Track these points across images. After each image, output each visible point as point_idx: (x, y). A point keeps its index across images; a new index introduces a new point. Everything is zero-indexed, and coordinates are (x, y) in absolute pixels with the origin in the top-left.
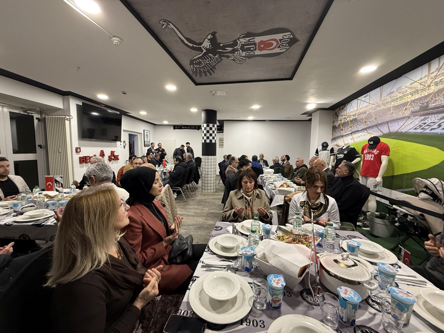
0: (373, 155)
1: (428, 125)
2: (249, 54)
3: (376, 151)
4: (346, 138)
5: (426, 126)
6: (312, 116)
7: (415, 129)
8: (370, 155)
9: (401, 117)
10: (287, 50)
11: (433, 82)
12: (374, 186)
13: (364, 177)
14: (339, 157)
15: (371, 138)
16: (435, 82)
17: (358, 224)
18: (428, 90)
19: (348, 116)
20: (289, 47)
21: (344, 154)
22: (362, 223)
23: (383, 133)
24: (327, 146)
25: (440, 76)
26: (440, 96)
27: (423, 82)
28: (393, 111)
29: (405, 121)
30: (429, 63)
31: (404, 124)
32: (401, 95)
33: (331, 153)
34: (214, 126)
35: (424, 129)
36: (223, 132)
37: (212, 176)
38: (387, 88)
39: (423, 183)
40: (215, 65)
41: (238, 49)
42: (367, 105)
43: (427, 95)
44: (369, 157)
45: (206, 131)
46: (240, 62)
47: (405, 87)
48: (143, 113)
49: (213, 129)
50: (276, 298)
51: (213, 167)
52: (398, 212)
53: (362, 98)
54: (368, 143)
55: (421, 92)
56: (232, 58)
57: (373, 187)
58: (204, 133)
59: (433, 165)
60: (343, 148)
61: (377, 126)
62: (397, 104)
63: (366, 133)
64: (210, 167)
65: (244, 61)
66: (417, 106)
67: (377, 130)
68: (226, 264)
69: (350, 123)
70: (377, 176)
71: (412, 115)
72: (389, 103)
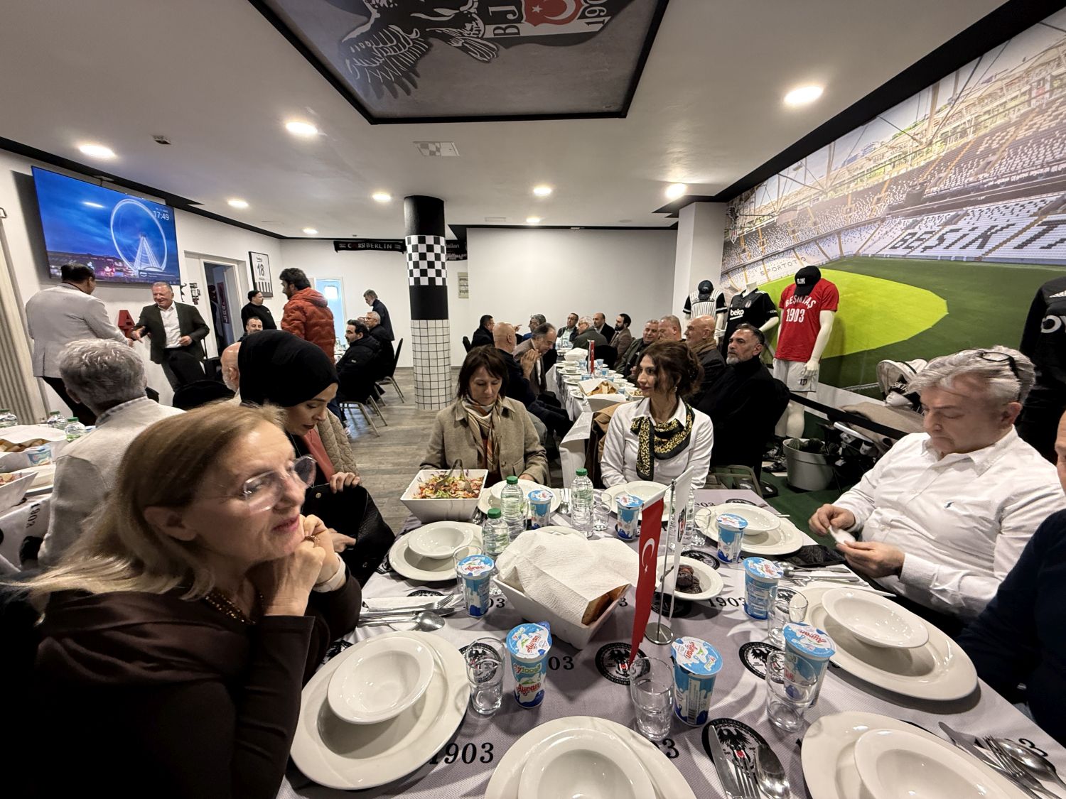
0: (803, 311)
1: (918, 239)
2: (505, 34)
3: (811, 300)
4: (751, 270)
5: (916, 240)
6: (678, 217)
7: (894, 248)
8: (798, 310)
9: (867, 219)
10: (605, 25)
11: (939, 135)
12: (801, 380)
13: (781, 361)
14: (734, 316)
15: (802, 269)
16: (942, 135)
17: (765, 464)
18: (927, 153)
19: (758, 217)
20: (609, 18)
21: (745, 309)
22: (773, 463)
23: (829, 258)
24: (711, 289)
25: (955, 118)
26: (950, 168)
27: (917, 135)
28: (852, 204)
29: (875, 229)
30: (935, 84)
31: (872, 235)
32: (872, 166)
33: (717, 307)
34: (437, 242)
35: (911, 248)
36: (465, 258)
37: (441, 370)
38: (845, 147)
39: (897, 371)
40: (416, 62)
41: (471, 13)
42: (798, 189)
43: (923, 166)
44: (795, 316)
45: (418, 253)
46: (482, 55)
47: (880, 145)
48: (238, 205)
49: (437, 249)
50: (527, 683)
51: (440, 347)
52: (844, 436)
53: (789, 172)
54: (794, 282)
55: (913, 159)
56: (460, 45)
57: (799, 382)
58: (414, 259)
59: (921, 331)
60: (744, 295)
61: (816, 240)
62: (862, 188)
63: (794, 259)
64: (432, 348)
65: (493, 56)
66: (901, 192)
67: (816, 251)
68: (425, 601)
69: (760, 234)
70: (809, 358)
71: (889, 214)
72: (846, 185)
